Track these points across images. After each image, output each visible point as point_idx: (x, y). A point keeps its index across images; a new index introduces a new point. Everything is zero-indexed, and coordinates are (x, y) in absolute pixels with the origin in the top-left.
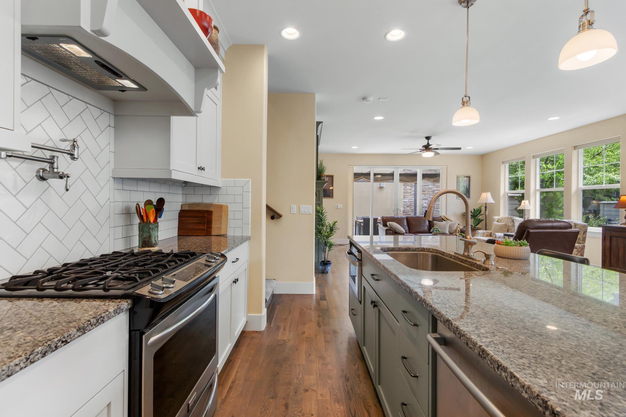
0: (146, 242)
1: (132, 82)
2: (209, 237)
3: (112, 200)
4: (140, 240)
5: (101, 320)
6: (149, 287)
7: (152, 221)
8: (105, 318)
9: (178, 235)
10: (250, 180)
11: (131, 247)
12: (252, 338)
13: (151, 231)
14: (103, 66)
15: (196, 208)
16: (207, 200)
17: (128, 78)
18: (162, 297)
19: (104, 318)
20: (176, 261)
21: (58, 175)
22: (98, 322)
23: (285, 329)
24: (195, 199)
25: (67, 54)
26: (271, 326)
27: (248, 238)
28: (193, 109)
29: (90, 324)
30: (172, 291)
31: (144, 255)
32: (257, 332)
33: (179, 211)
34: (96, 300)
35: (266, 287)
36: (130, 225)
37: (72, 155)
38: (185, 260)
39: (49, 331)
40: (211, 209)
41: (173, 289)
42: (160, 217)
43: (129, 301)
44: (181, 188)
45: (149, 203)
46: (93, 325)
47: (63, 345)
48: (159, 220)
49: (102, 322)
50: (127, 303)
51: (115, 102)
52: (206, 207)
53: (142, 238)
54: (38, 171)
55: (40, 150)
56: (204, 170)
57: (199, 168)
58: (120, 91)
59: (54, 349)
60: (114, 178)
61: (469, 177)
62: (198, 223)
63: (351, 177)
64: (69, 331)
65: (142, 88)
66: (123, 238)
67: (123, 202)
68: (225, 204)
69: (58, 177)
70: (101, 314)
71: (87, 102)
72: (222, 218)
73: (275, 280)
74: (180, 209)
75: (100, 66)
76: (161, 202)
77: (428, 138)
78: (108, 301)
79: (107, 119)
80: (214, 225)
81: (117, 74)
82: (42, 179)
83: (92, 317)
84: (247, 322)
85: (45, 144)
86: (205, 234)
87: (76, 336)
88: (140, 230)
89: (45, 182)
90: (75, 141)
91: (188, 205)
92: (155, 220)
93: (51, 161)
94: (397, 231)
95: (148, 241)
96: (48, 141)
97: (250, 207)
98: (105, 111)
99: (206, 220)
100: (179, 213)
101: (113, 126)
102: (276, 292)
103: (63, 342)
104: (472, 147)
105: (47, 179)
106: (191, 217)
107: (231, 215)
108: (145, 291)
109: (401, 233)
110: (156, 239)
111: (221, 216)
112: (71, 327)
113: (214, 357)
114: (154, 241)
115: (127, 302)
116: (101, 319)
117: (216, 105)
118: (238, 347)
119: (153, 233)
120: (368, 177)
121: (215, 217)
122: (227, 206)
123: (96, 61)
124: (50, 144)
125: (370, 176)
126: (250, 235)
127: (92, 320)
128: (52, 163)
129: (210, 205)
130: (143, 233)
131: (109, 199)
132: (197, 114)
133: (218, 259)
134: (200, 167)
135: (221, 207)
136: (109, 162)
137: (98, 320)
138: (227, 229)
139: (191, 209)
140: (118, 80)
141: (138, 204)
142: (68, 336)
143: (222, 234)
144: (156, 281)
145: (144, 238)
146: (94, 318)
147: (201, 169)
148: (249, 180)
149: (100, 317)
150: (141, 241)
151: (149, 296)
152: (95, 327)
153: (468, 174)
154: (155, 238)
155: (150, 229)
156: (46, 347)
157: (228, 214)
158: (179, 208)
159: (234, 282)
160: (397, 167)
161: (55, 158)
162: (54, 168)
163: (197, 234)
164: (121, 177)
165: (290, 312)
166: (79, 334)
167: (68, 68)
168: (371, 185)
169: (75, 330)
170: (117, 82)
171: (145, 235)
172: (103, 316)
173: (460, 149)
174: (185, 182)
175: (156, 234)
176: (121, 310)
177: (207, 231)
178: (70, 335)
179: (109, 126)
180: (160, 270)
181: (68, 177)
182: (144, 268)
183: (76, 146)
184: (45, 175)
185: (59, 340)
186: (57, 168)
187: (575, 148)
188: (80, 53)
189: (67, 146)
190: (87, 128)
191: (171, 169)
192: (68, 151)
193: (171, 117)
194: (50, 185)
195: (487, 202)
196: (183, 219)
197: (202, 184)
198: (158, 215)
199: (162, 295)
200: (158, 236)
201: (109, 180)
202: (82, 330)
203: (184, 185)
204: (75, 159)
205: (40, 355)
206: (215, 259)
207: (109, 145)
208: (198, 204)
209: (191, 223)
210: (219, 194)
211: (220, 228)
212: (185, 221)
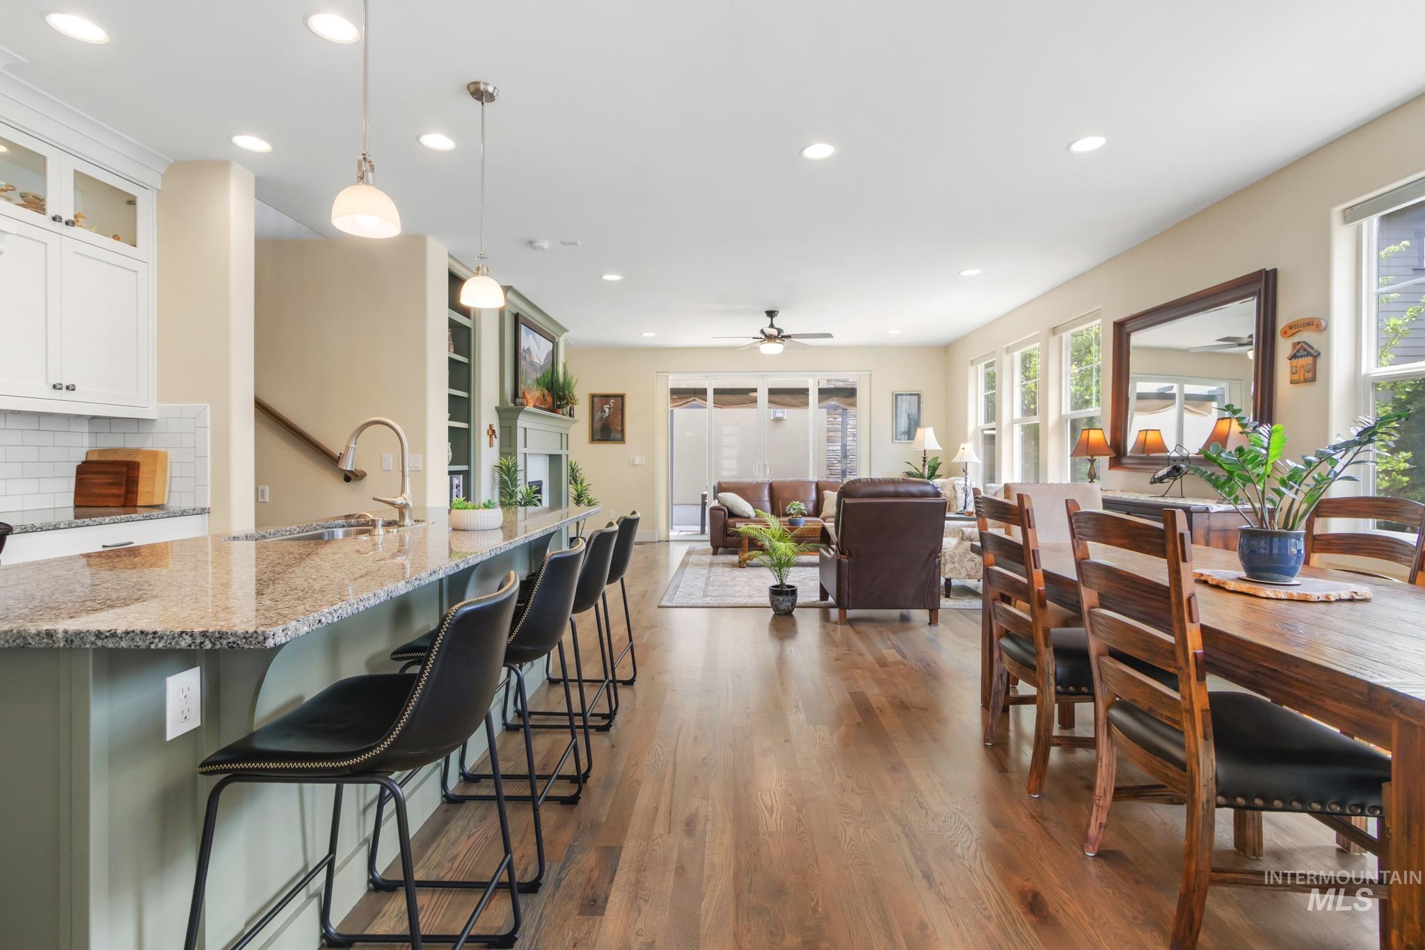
2: (132, 508)
9: (75, 506)
10: (209, 408)
15: (111, 458)
16: (133, 442)
24: (113, 442)
27: (207, 511)
33: (80, 463)
40: (137, 459)
52: (130, 455)
61: (919, 395)
62: (110, 484)
63: (663, 398)
68: (162, 450)
72: (156, 475)
74: (83, 460)
77: (771, 314)
80: (143, 488)
86: (124, 504)
91: (97, 452)
94: (737, 511)
97: (208, 455)
99: (127, 478)
100: (79, 466)
104: (899, 331)
106: (96, 473)
107: (171, 470)
109: (742, 515)
111: (154, 472)
120: (702, 396)
121: (144, 473)
122: (166, 454)
125: (706, 394)
126: (208, 505)
129: (137, 451)
134: (56, 385)
135: (154, 454)
138: (165, 494)
139: (103, 458)
143: (155, 504)
148: (206, 407)
153: (915, 389)
157: (166, 467)
158: (80, 458)
160: (763, 376)
163: (105, 504)
168: (708, 414)
173: (829, 336)
177: (125, 498)
187: (1054, 331)
195: (927, 450)
196: (84, 476)
208: (115, 451)
209: (101, 484)
210: (153, 431)
211: (152, 494)
212: (87, 481)
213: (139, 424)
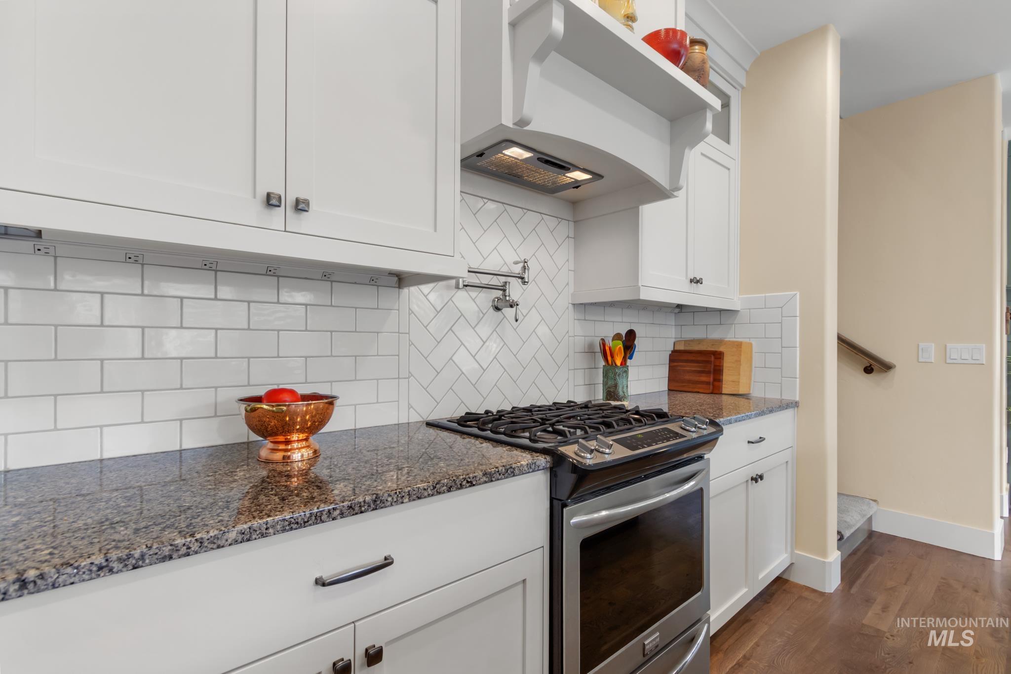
0: (611, 393)
1: (582, 172)
2: (717, 396)
3: (571, 334)
4: (605, 390)
5: (510, 471)
6: (575, 447)
7: (618, 363)
8: (516, 470)
9: (669, 390)
10: (799, 294)
11: (596, 399)
12: (800, 597)
13: (617, 377)
14: (547, 162)
15: (697, 348)
16: (715, 334)
17: (577, 168)
18: (589, 462)
19: (514, 469)
20: (630, 421)
21: (508, 304)
22: (507, 472)
23: (885, 609)
24: (696, 332)
25: (513, 160)
26: (852, 592)
27: (796, 405)
28: (668, 187)
29: (498, 471)
30: (608, 458)
31: (597, 408)
32: (814, 591)
33: (670, 353)
34: (518, 449)
35: (840, 511)
36: (595, 368)
37: (522, 278)
38: (646, 422)
39: (461, 468)
40: (721, 349)
41: (609, 456)
42: (631, 358)
43: (548, 458)
44: (673, 316)
45: (617, 337)
46: (501, 474)
47: (468, 485)
48: (629, 362)
49: (512, 474)
50: (545, 460)
51: (574, 204)
52: (713, 345)
53: (607, 386)
54: (494, 301)
55: (495, 277)
56: (702, 283)
57: (691, 281)
58: (574, 188)
59: (459, 486)
60: (574, 304)
62: (699, 372)
64: (475, 472)
65: (597, 176)
66: (585, 385)
67: (585, 336)
68: (747, 340)
69: (509, 306)
70: (511, 464)
71: (542, 212)
72: (740, 365)
73: (875, 501)
74: (673, 349)
75: (544, 163)
76: (631, 334)
78: (527, 453)
79: (565, 229)
80: (727, 376)
81: (563, 167)
82: (497, 309)
83: (502, 464)
84: (792, 564)
85: (500, 269)
86: (711, 391)
87: (482, 480)
88: (604, 375)
89: (500, 312)
90: (525, 262)
91: (683, 342)
92: (624, 363)
93: (502, 288)
95: (614, 392)
96: (503, 266)
97: (798, 346)
98: (562, 219)
99: (712, 367)
100: (670, 355)
101: (573, 237)
102: (878, 527)
103: (468, 482)
105: (502, 309)
106: (686, 361)
107: (757, 360)
108: (569, 450)
110: (625, 389)
111: (738, 361)
112: (478, 469)
113: (699, 593)
114: (621, 393)
115: (545, 458)
116: (512, 470)
117: (729, 169)
118: (768, 603)
119: (621, 382)
121: (728, 363)
122: (751, 345)
123: (538, 159)
124: (504, 270)
126: (797, 399)
127: (500, 468)
128: (504, 290)
129: (720, 342)
130: (607, 379)
131: (568, 332)
132: (675, 193)
133: (705, 429)
134: (692, 278)
135: (739, 345)
136: (568, 284)
137: (508, 470)
138: (750, 384)
139: (688, 348)
140: (568, 175)
141: (603, 340)
142: (473, 478)
143: (741, 392)
144: (589, 442)
145: (609, 388)
146: (504, 466)
147: (697, 281)
148: (795, 295)
149: (509, 467)
150: (605, 392)
151: (573, 459)
152: (503, 477)
154: (623, 388)
155: (615, 374)
156: (451, 482)
157: (751, 357)
158: (671, 348)
159: (752, 479)
161: (507, 284)
162: (506, 296)
163: (696, 390)
164: (581, 302)
165: (908, 579)
166: (485, 479)
167: (519, 177)
169: (481, 473)
170: (567, 177)
171: (611, 383)
172: (513, 467)
174: (679, 306)
175: (625, 383)
176: (537, 467)
177: (713, 385)
178: (475, 476)
179: (568, 237)
180: (602, 428)
181: (517, 305)
182: (585, 422)
183: (527, 267)
184: (500, 305)
185: (465, 479)
186: (509, 296)
188: (521, 155)
189: (517, 269)
190: (543, 244)
191: (640, 285)
192: (519, 274)
193: (640, 207)
194: (505, 316)
196: (676, 364)
197: (707, 308)
198: (628, 355)
199: (589, 460)
200: (627, 386)
201: (568, 308)
202: (488, 476)
203: (677, 310)
204: (526, 283)
205: (445, 488)
206: (695, 426)
207: (567, 262)
208: (700, 341)
209: (689, 372)
210: (735, 323)
211: (737, 382)
212: (679, 368)
213: (723, 314)
